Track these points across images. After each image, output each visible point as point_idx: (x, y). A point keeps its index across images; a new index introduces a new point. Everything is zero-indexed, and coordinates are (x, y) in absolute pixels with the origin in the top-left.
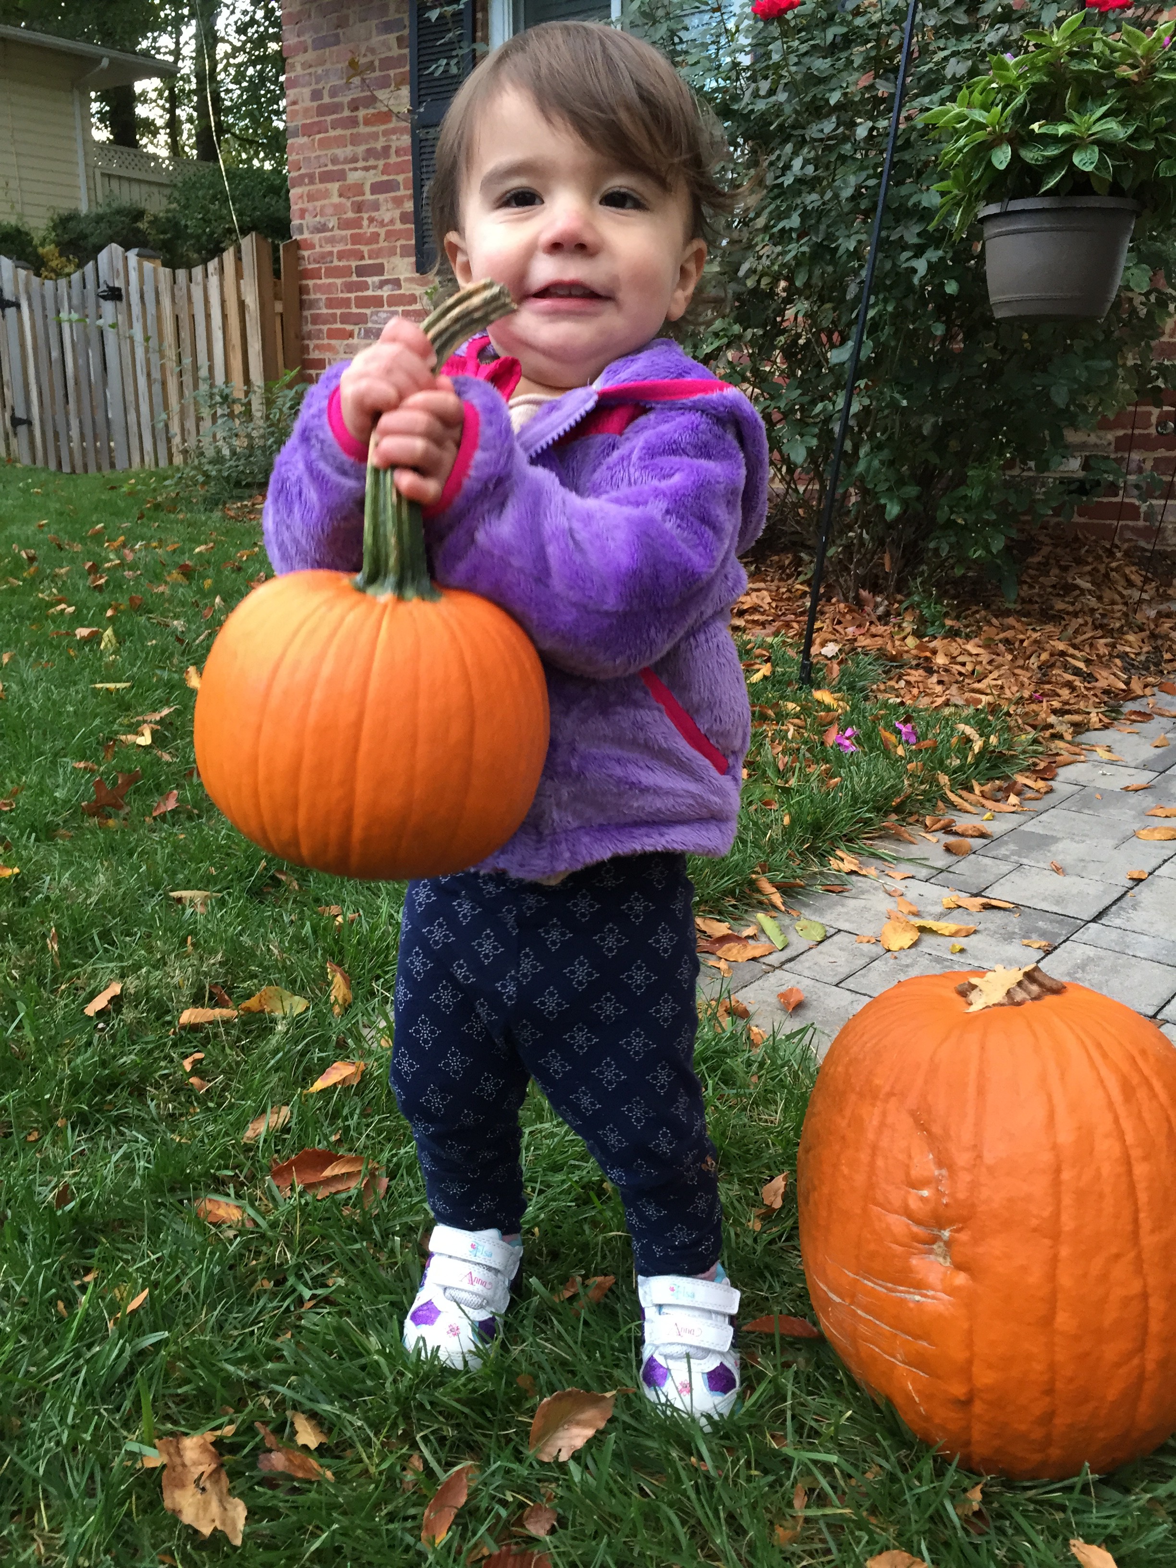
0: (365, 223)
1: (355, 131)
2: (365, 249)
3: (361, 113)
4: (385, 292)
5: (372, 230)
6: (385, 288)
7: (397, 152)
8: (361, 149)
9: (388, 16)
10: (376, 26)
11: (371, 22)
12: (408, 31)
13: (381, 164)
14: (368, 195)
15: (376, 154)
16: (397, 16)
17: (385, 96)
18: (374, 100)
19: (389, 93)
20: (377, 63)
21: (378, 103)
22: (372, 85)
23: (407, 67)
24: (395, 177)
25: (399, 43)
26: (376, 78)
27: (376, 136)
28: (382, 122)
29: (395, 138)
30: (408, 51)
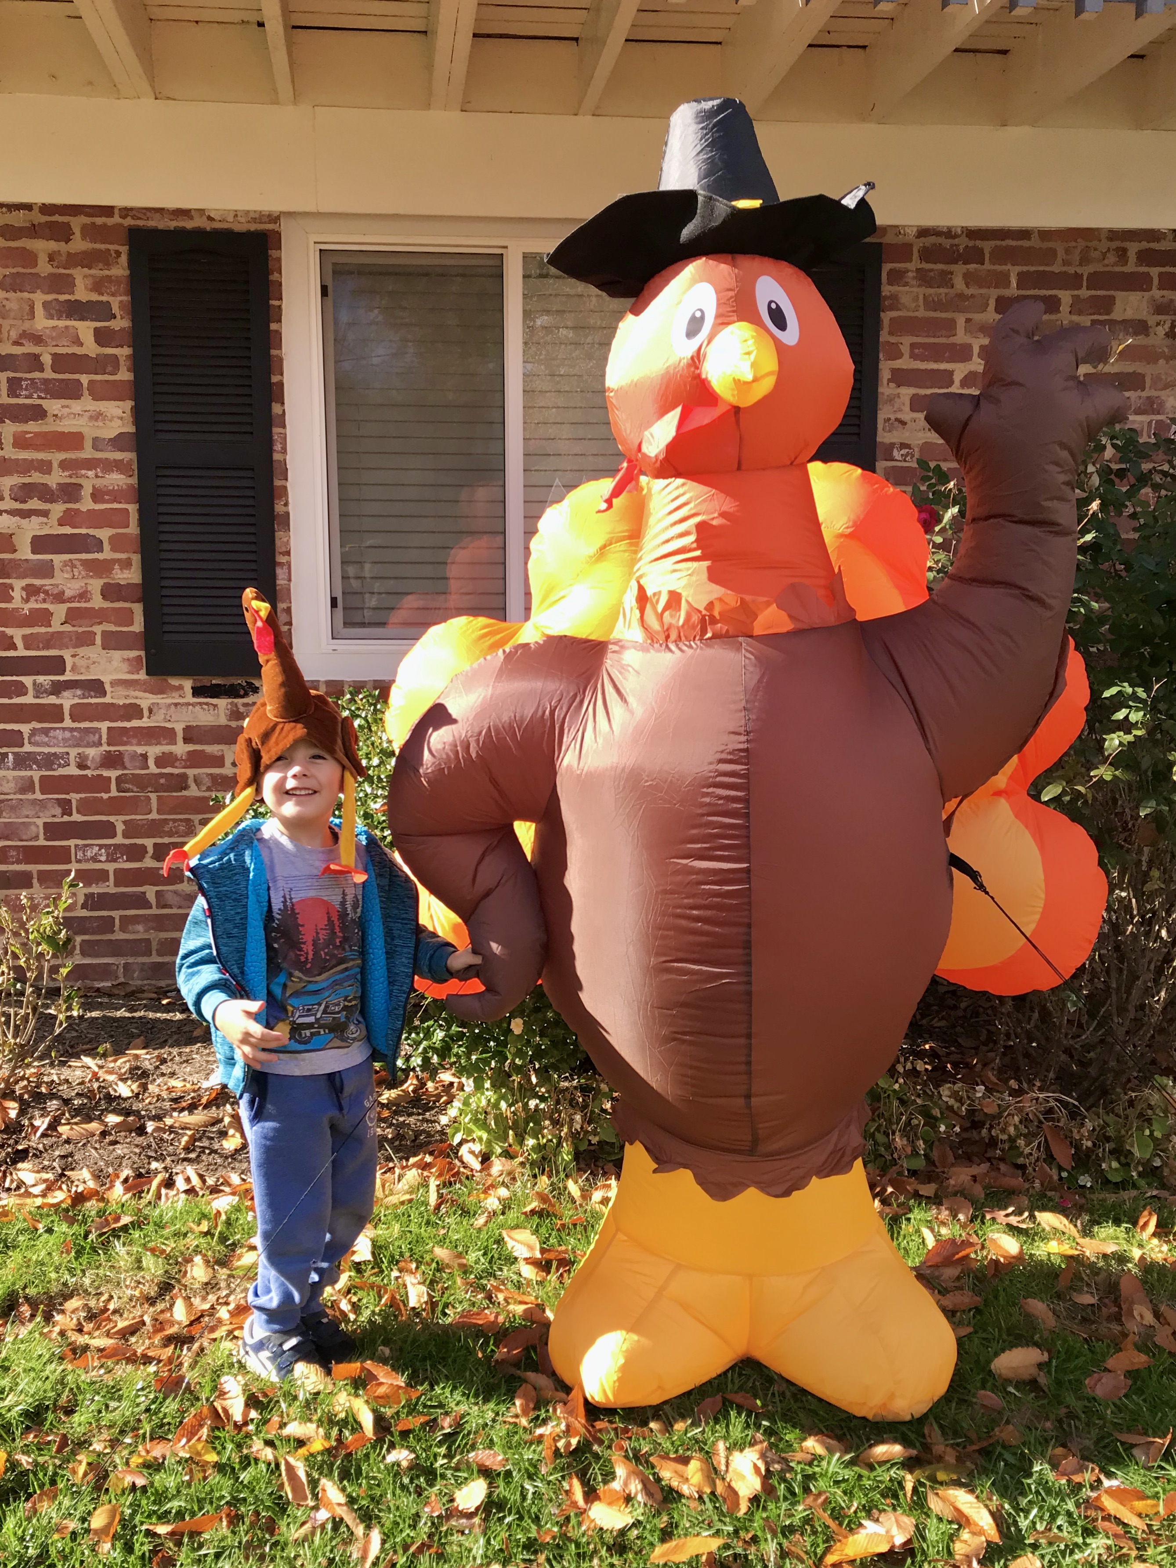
0: (17, 594)
2: (17, 634)
3: (8, 430)
4: (68, 700)
5: (33, 605)
6: (66, 693)
7: (97, 495)
8: (7, 483)
9: (73, 293)
10: (46, 305)
11: (32, 296)
12: (121, 323)
13: (58, 509)
14: (25, 552)
15: (46, 494)
16: (95, 297)
17: (66, 411)
18: (39, 413)
19: (76, 406)
20: (47, 359)
21: (50, 419)
22: (37, 390)
23: (125, 375)
24: (91, 532)
25: (101, 337)
26: (46, 381)
27: (45, 467)
28: (60, 449)
29: (91, 473)
30: (124, 352)
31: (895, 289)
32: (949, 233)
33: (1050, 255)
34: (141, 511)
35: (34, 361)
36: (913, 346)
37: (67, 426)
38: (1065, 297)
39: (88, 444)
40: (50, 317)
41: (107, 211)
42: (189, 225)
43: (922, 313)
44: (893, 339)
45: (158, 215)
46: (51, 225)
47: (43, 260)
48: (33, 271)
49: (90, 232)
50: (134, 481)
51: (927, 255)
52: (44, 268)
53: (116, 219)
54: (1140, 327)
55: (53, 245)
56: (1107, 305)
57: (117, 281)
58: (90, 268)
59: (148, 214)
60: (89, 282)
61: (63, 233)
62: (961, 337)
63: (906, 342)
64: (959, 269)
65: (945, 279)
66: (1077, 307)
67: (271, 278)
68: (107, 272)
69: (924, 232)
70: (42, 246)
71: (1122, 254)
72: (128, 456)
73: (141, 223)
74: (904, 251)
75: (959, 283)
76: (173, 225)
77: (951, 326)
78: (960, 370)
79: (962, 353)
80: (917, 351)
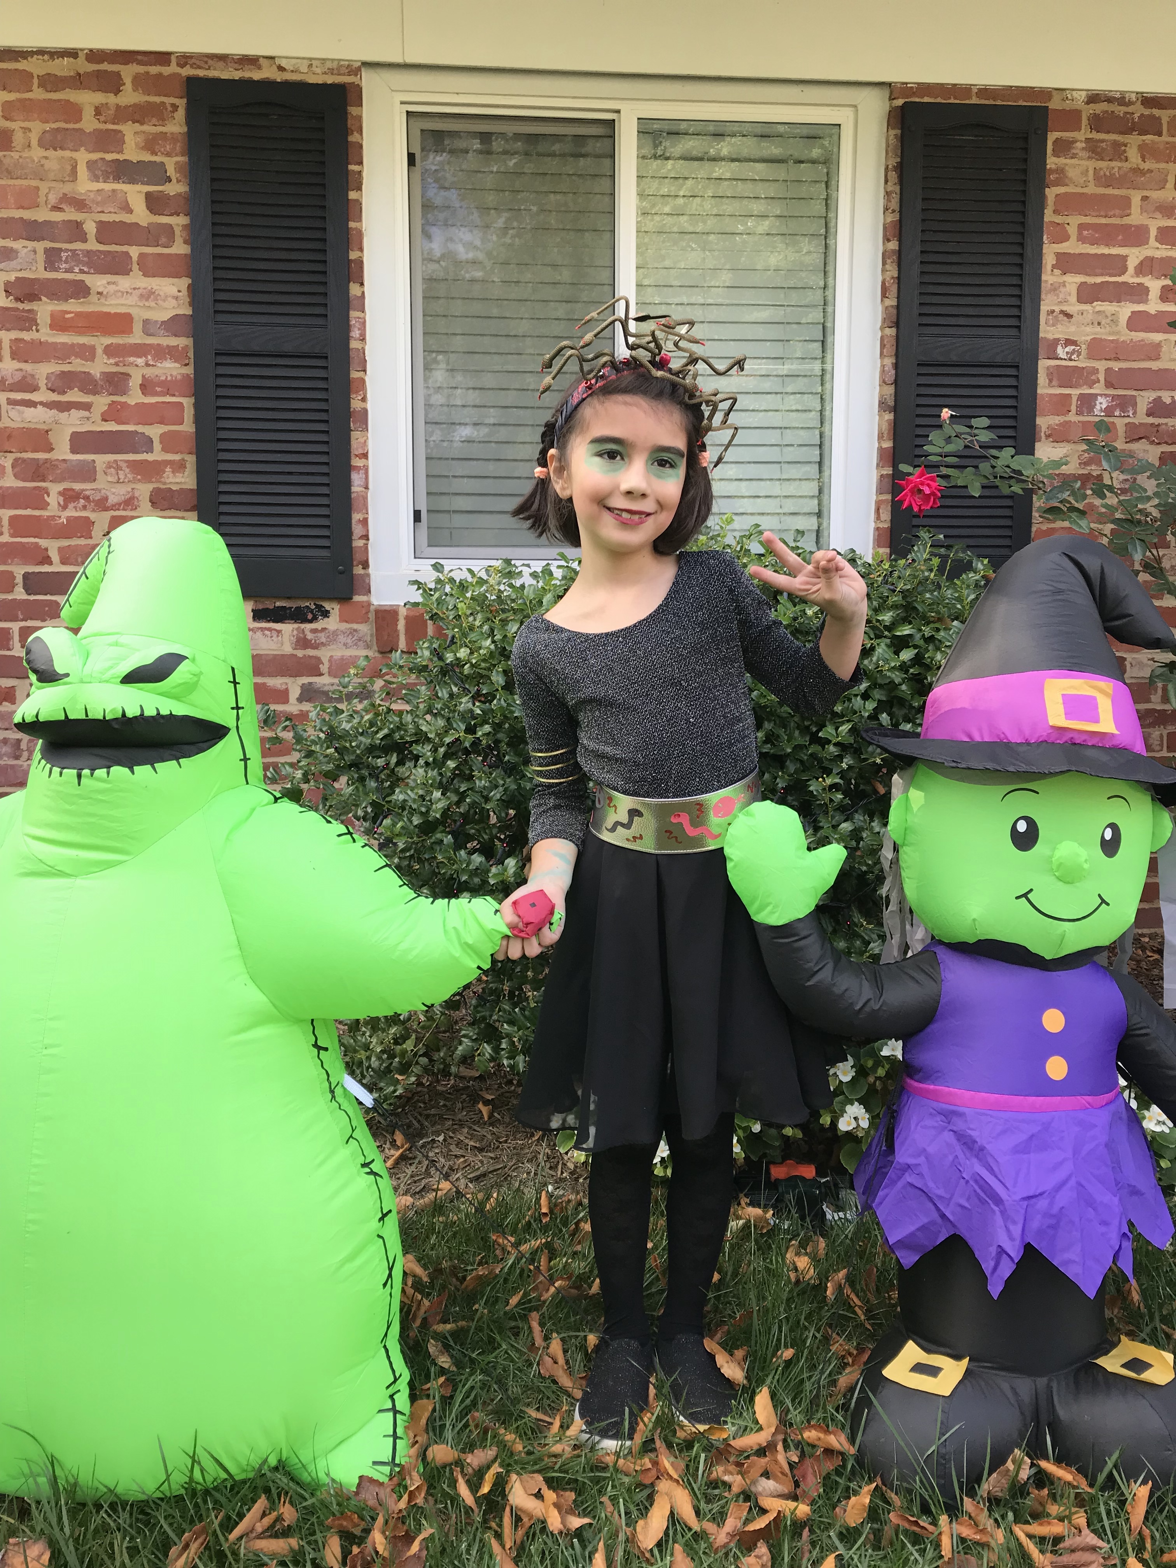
0: (53, 499)
1: (26, 336)
2: (53, 547)
3: (44, 309)
5: (71, 512)
7: (146, 387)
8: (43, 371)
9: (121, 152)
10: (90, 165)
11: (75, 155)
12: (176, 188)
13: (101, 402)
14: (63, 452)
15: (87, 383)
16: (147, 157)
17: (112, 288)
18: (81, 290)
19: (124, 283)
20: (90, 228)
21: (93, 298)
22: (79, 262)
23: (180, 248)
24: (140, 429)
25: (154, 203)
26: (88, 253)
27: (88, 353)
28: (107, 332)
29: (140, 361)
30: (179, 222)
31: (1062, 161)
32: (1122, 100)
34: (196, 406)
35: (76, 231)
36: (1081, 227)
37: (113, 306)
39: (137, 327)
40: (96, 178)
41: (163, 57)
42: (256, 75)
43: (1092, 189)
44: (1058, 219)
45: (221, 64)
46: (98, 74)
47: (88, 113)
48: (77, 126)
49: (141, 82)
50: (190, 370)
51: (1097, 123)
52: (89, 123)
53: (173, 68)
55: (99, 98)
57: (173, 138)
58: (142, 124)
59: (210, 62)
60: (140, 139)
61: (113, 84)
62: (1136, 217)
63: (1073, 222)
64: (1134, 141)
65: (1118, 152)
67: (351, 139)
68: (160, 129)
69: (1094, 98)
70: (88, 99)
72: (183, 342)
73: (201, 73)
74: (1071, 119)
75: (1134, 156)
76: (237, 75)
77: (1125, 204)
78: (1134, 256)
79: (1137, 236)
80: (1086, 233)
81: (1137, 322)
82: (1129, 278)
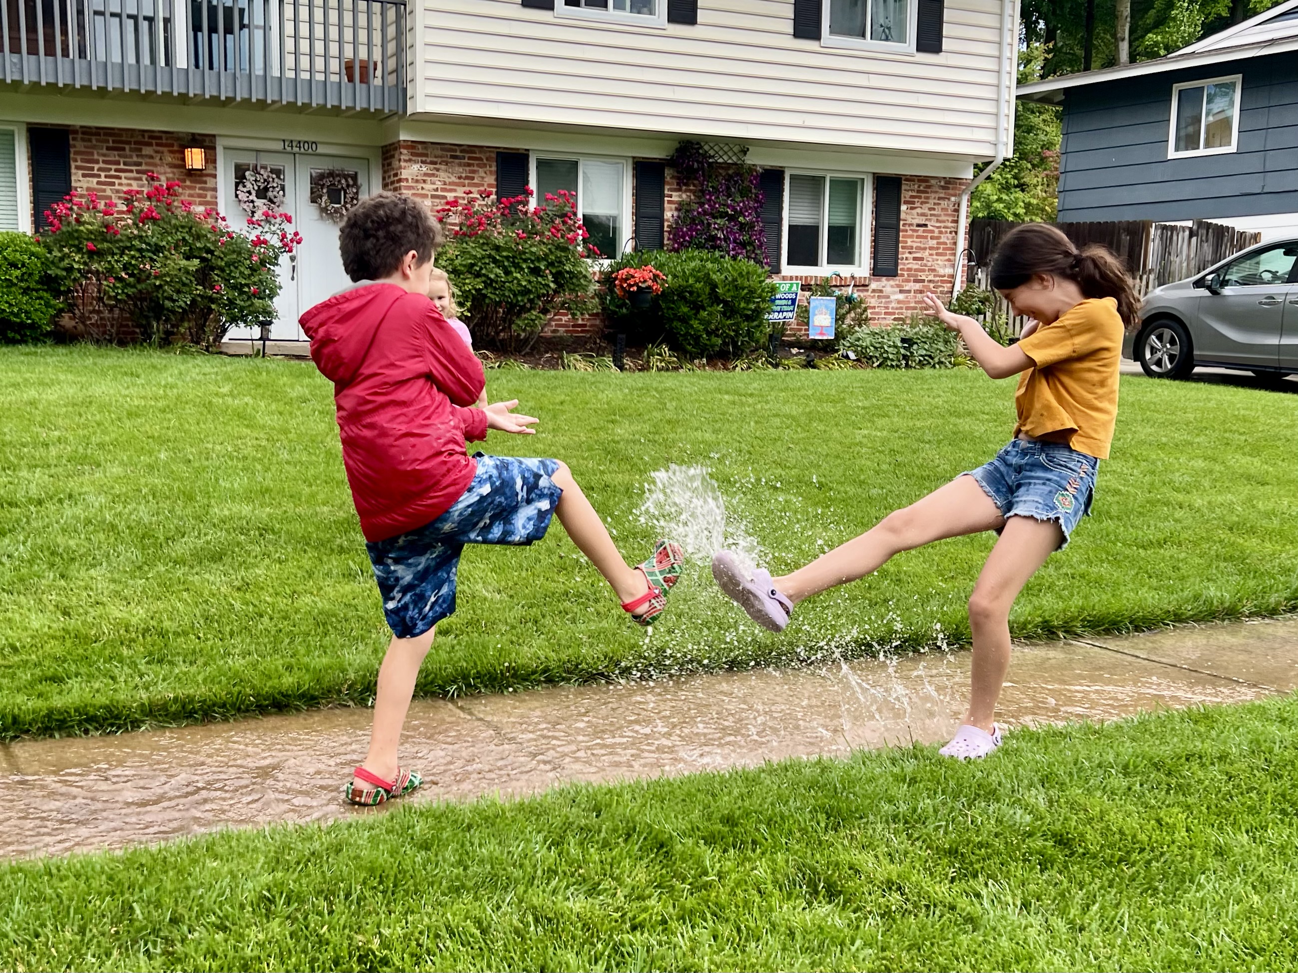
31: (74, 142)
32: (90, 128)
33: (121, 135)
36: (81, 159)
38: (127, 147)
43: (83, 149)
44: (74, 156)
54: (151, 157)
56: (140, 150)
62: (96, 157)
63: (79, 158)
64: (94, 138)
65: (90, 141)
66: (131, 150)
69: (82, 127)
71: (143, 136)
74: (75, 132)
75: (94, 142)
77: (92, 154)
78: (96, 166)
79: (97, 162)
80: (83, 160)
81: (98, 183)
82: (95, 172)
